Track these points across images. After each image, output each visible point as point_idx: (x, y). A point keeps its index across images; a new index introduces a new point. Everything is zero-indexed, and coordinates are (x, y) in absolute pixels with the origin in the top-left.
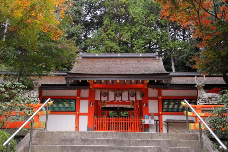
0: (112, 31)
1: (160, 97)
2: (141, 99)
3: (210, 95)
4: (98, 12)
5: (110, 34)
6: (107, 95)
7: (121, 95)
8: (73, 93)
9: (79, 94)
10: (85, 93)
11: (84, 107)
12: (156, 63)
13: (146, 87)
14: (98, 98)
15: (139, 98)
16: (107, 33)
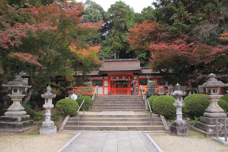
0: (117, 36)
1: (138, 79)
2: (130, 80)
3: (152, 81)
4: (109, 22)
5: (116, 38)
6: (115, 78)
7: (122, 78)
8: (101, 78)
9: (103, 78)
10: (106, 78)
11: (106, 83)
12: (137, 63)
13: (132, 75)
14: (112, 80)
15: (129, 79)
16: (115, 37)
